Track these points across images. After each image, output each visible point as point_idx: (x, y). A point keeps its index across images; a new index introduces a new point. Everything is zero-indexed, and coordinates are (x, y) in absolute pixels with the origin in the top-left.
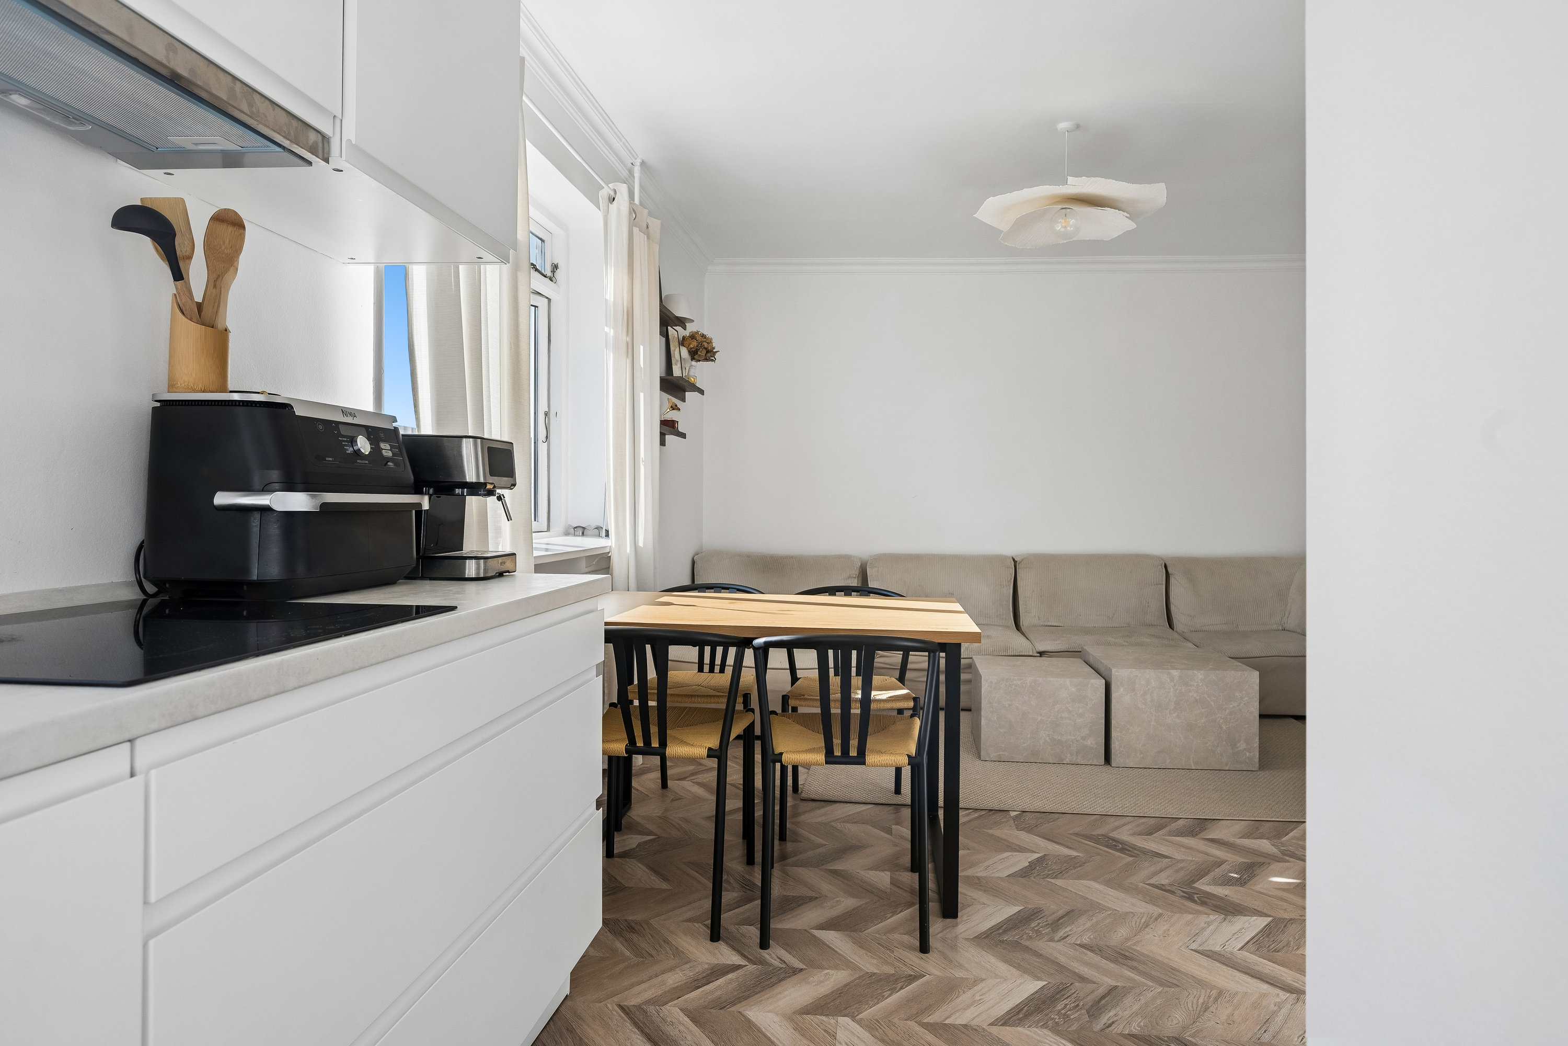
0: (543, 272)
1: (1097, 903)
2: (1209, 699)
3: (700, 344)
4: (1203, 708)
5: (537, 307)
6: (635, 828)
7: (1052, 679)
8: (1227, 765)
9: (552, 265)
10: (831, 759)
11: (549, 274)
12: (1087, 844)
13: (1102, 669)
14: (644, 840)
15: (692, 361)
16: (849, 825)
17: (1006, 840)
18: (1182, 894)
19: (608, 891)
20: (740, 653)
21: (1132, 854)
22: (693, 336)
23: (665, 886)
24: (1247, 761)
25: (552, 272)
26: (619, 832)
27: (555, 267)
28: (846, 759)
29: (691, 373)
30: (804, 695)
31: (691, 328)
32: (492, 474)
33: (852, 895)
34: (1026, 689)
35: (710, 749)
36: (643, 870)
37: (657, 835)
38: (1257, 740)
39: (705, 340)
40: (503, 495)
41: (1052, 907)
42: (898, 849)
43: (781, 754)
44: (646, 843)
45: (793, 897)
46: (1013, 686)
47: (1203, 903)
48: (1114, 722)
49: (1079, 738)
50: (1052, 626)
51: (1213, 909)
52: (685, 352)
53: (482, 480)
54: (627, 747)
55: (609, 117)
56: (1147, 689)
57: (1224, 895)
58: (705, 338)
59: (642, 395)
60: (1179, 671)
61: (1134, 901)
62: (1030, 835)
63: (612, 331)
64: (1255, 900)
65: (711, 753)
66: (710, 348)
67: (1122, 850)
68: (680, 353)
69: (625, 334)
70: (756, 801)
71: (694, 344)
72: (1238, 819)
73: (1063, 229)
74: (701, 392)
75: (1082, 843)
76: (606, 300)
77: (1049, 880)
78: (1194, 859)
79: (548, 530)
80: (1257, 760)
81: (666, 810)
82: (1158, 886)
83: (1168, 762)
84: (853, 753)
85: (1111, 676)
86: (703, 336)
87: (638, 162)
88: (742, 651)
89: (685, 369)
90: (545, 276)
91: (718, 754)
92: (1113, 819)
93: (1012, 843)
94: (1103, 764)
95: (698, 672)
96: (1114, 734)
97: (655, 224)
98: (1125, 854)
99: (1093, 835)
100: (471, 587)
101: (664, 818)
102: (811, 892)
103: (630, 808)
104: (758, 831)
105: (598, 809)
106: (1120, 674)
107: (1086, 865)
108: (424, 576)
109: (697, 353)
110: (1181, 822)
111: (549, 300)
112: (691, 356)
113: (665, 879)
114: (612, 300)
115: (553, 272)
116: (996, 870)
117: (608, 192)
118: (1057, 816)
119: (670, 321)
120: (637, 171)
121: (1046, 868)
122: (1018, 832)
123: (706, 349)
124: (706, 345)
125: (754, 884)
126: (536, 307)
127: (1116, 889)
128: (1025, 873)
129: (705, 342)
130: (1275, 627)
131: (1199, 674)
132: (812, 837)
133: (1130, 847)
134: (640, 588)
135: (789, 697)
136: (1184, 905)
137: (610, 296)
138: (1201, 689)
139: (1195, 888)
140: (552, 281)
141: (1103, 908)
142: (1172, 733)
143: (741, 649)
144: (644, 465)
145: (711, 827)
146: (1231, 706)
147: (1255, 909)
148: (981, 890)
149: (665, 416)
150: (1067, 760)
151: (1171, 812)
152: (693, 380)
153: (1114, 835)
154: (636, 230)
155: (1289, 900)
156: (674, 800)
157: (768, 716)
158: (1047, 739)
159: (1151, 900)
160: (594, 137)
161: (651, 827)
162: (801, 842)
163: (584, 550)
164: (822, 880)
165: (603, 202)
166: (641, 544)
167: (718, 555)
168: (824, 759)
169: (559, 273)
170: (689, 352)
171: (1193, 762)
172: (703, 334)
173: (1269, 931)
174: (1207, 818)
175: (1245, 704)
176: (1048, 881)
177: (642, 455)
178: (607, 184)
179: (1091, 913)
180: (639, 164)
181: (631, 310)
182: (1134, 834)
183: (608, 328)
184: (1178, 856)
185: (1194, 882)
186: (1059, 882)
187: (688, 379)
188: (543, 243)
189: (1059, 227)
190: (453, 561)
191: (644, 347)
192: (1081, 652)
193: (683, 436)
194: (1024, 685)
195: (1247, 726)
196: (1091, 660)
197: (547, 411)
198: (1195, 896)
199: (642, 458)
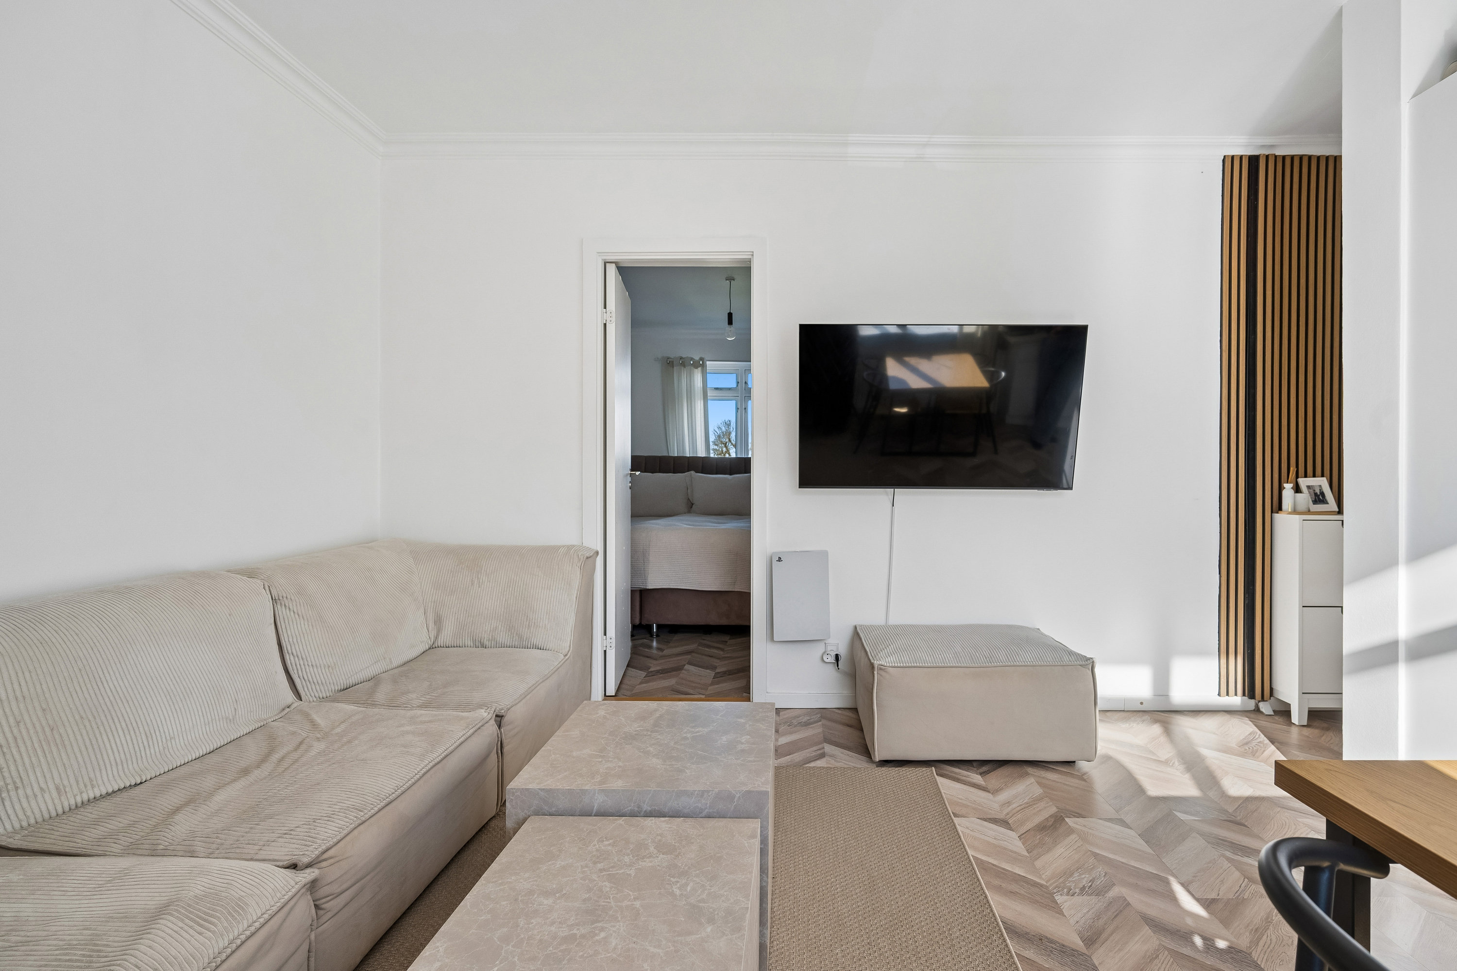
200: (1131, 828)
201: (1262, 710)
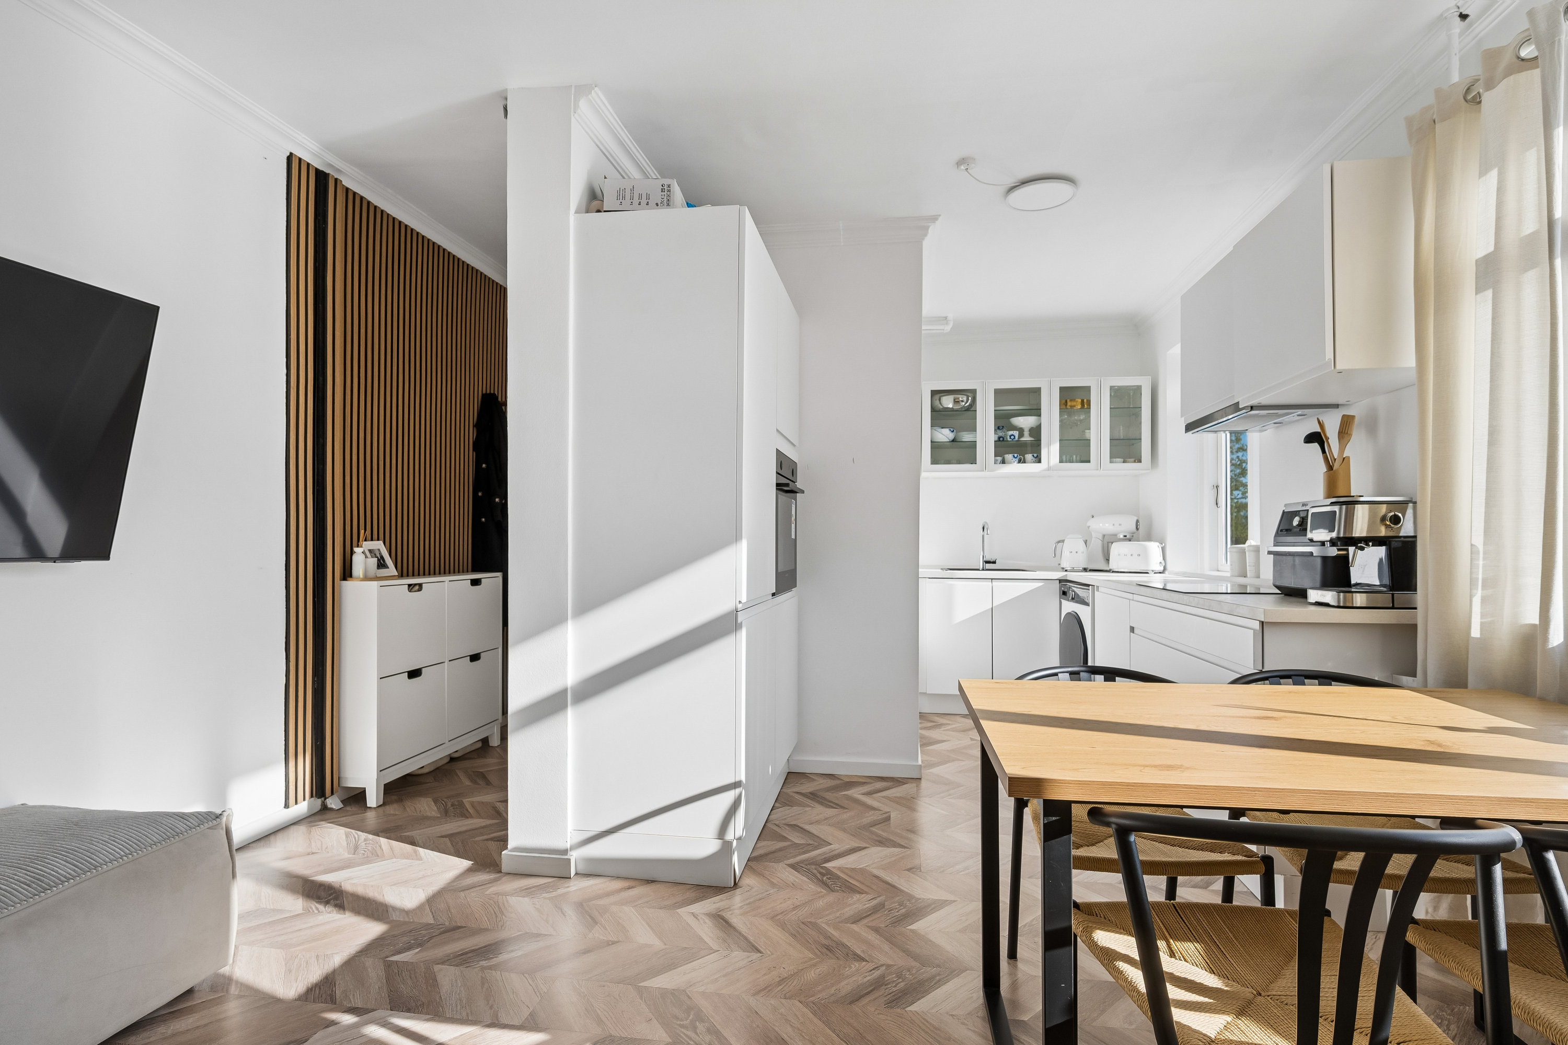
200: (373, 1010)
201: (329, 806)
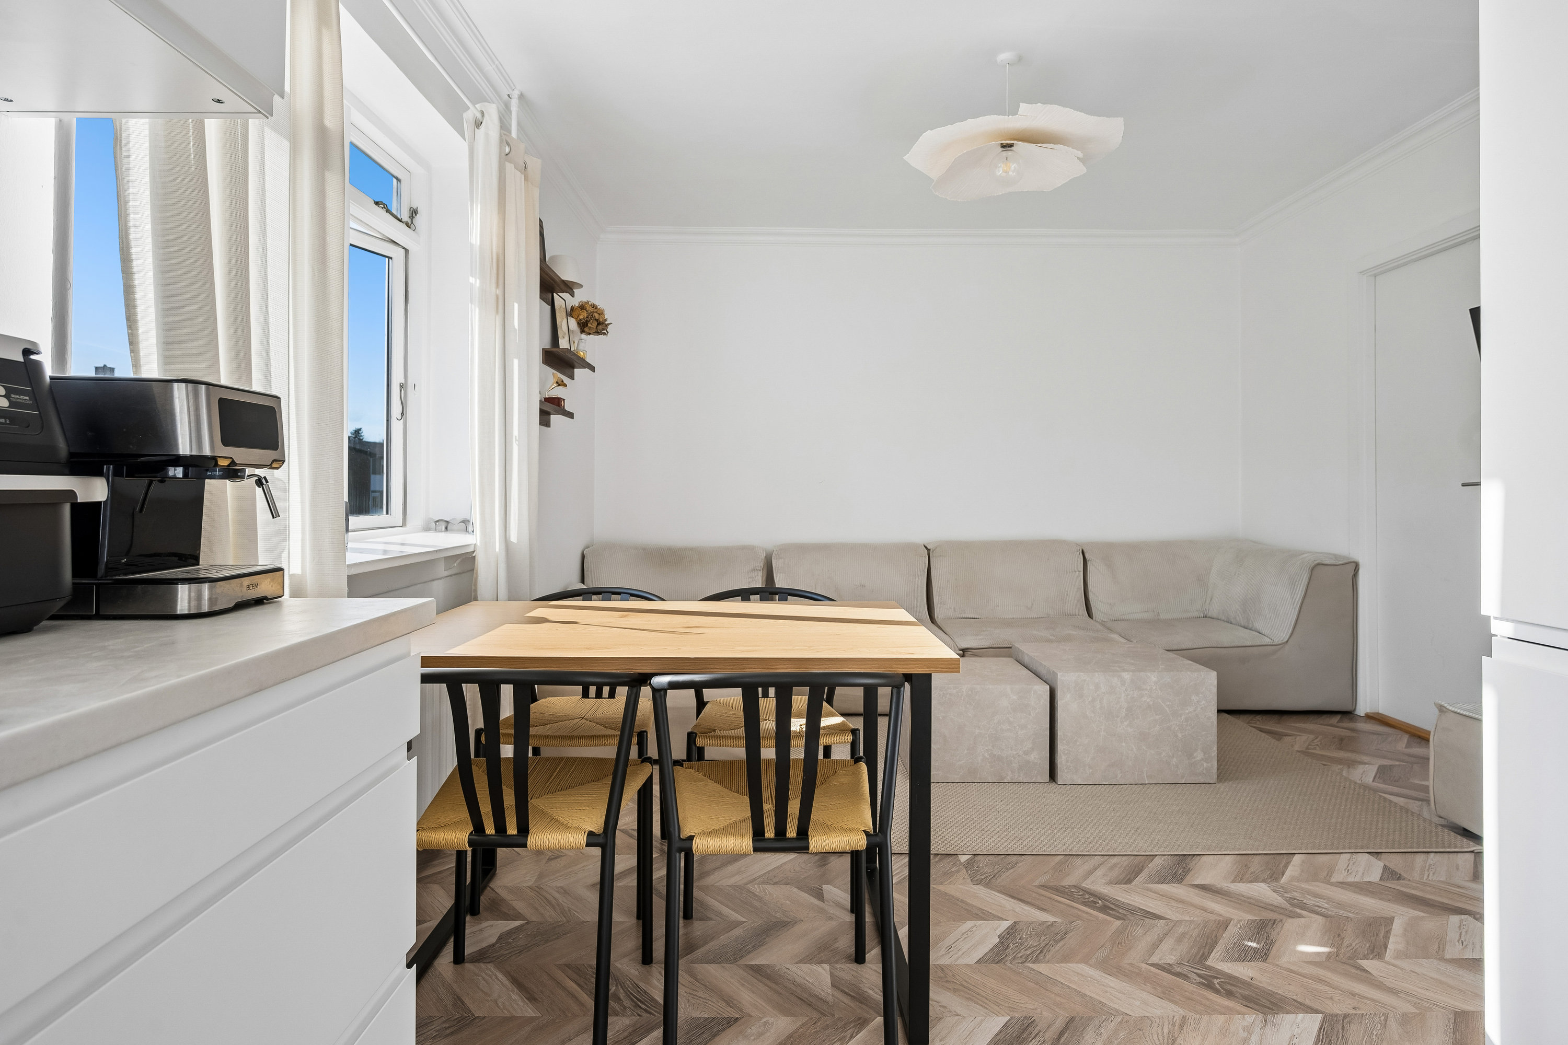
0: (399, 216)
1: (1100, 1002)
2: (1163, 704)
3: (591, 315)
4: (1156, 715)
5: (391, 258)
6: (500, 910)
7: (991, 687)
8: (1183, 777)
9: (410, 210)
10: (761, 844)
11: (405, 218)
12: (1060, 902)
13: (1042, 671)
14: (507, 929)
15: (581, 334)
16: (769, 888)
17: (963, 902)
18: (1198, 979)
19: (449, 1027)
20: (633, 696)
21: (1118, 914)
22: (582, 307)
23: (529, 1011)
24: (1205, 772)
25: (409, 217)
26: (475, 917)
27: (414, 212)
28: (781, 843)
29: (581, 348)
30: (715, 731)
31: (580, 296)
32: (226, 442)
33: (786, 1012)
34: (962, 698)
35: (591, 834)
36: (502, 983)
37: (526, 919)
38: (1215, 748)
39: (595, 310)
40: (265, 478)
41: (1045, 1014)
42: (834, 923)
43: (691, 838)
44: (510, 933)
45: (706, 1019)
46: (948, 696)
47: (1229, 994)
48: (1060, 734)
49: (1021, 753)
50: (969, 618)
51: (1245, 1003)
52: (573, 323)
53: (207, 452)
54: (470, 837)
55: (477, 28)
56: (1096, 695)
57: (1249, 977)
58: (596, 309)
59: (516, 362)
60: (1131, 673)
61: (1144, 995)
62: (990, 891)
63: (478, 281)
64: (1290, 984)
65: (592, 839)
66: (601, 320)
67: (1104, 909)
68: (568, 325)
69: (494, 286)
70: (654, 856)
71: (583, 315)
72: (1220, 853)
73: (1004, 174)
74: (592, 369)
75: (1053, 900)
76: (471, 245)
77: (1031, 965)
78: (1192, 918)
79: (404, 524)
80: (1215, 770)
81: (541, 876)
82: (1164, 968)
83: (1119, 776)
84: (791, 833)
85: (1056, 683)
86: (594, 306)
87: (515, 94)
88: (637, 692)
89: (574, 342)
90: (400, 221)
91: (601, 840)
92: (1079, 861)
93: (973, 906)
94: (1048, 781)
95: (582, 698)
96: (1061, 747)
97: (535, 164)
98: (1109, 915)
99: (1063, 887)
100: (183, 629)
101: (537, 889)
102: (729, 1009)
103: (494, 874)
104: (659, 905)
105: (409, 966)
106: (1066, 679)
107: (1069, 935)
108: (102, 613)
109: (587, 326)
110: (1158, 861)
111: (407, 251)
112: (581, 329)
113: (532, 998)
114: (478, 243)
115: (412, 217)
116: (961, 953)
117: (474, 115)
118: (1014, 858)
119: (556, 286)
120: (514, 105)
121: (1021, 944)
122: (975, 887)
123: (597, 320)
124: (597, 316)
125: (653, 1000)
126: (389, 258)
127: (1117, 977)
128: (998, 955)
129: (596, 312)
130: (1196, 614)
131: (1152, 676)
132: (726, 911)
133: (1113, 904)
134: (513, 596)
135: (696, 734)
136: (1208, 999)
137: (475, 238)
138: (1155, 693)
139: (1210, 968)
140: (410, 228)
141: (1112, 1013)
142: (1124, 744)
143: (635, 690)
144: (518, 445)
145: (593, 898)
146: (1187, 711)
147: (1293, 1000)
148: (948, 989)
149: (549, 393)
150: (1008, 778)
151: (1143, 846)
152: (582, 354)
153: (1086, 885)
154: (509, 167)
155: (1328, 980)
156: (552, 859)
157: (670, 768)
158: (986, 755)
159: (1164, 993)
160: (454, 46)
161: (520, 906)
162: (711, 919)
163: (436, 551)
164: (743, 985)
165: (468, 127)
166: (513, 538)
167: (611, 547)
168: (752, 846)
169: (418, 220)
170: (578, 323)
171: (1147, 776)
172: (594, 305)
173: (1328, 1039)
174: (1186, 853)
175: (1202, 708)
176: (1030, 968)
177: (516, 432)
178: (474, 104)
179: (1097, 1022)
180: (517, 96)
181: (501, 258)
182: (1110, 883)
183: (474, 279)
184: (1173, 915)
185: (1205, 957)
186: (1042, 968)
187: (577, 353)
188: (398, 182)
189: (1000, 172)
190: (150, 588)
191: (519, 306)
192: (1011, 648)
193: (570, 415)
194: (960, 694)
195: (1204, 733)
196: (1026, 660)
197: (403, 382)
198: (1216, 981)
199: (516, 437)
